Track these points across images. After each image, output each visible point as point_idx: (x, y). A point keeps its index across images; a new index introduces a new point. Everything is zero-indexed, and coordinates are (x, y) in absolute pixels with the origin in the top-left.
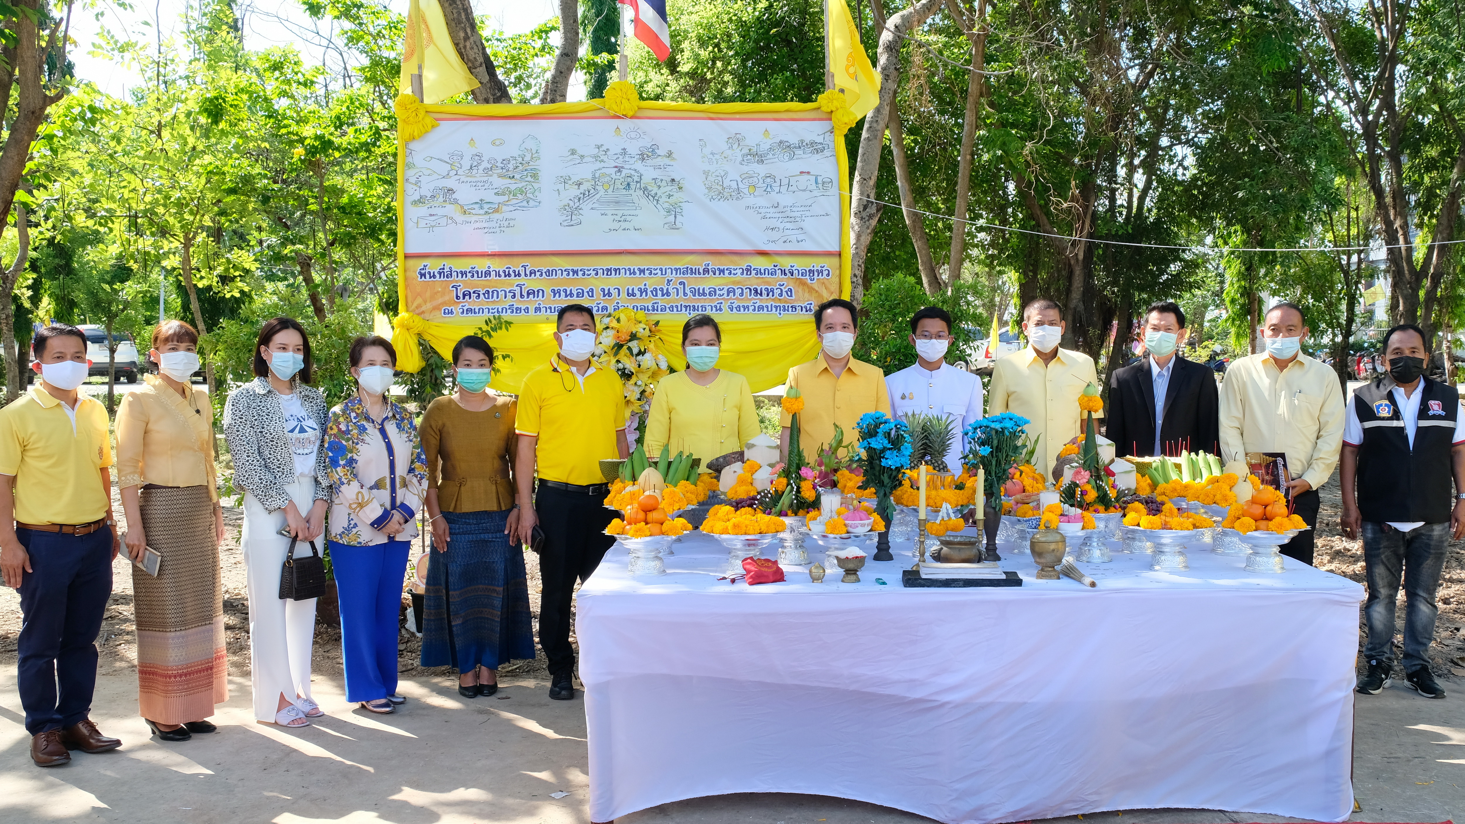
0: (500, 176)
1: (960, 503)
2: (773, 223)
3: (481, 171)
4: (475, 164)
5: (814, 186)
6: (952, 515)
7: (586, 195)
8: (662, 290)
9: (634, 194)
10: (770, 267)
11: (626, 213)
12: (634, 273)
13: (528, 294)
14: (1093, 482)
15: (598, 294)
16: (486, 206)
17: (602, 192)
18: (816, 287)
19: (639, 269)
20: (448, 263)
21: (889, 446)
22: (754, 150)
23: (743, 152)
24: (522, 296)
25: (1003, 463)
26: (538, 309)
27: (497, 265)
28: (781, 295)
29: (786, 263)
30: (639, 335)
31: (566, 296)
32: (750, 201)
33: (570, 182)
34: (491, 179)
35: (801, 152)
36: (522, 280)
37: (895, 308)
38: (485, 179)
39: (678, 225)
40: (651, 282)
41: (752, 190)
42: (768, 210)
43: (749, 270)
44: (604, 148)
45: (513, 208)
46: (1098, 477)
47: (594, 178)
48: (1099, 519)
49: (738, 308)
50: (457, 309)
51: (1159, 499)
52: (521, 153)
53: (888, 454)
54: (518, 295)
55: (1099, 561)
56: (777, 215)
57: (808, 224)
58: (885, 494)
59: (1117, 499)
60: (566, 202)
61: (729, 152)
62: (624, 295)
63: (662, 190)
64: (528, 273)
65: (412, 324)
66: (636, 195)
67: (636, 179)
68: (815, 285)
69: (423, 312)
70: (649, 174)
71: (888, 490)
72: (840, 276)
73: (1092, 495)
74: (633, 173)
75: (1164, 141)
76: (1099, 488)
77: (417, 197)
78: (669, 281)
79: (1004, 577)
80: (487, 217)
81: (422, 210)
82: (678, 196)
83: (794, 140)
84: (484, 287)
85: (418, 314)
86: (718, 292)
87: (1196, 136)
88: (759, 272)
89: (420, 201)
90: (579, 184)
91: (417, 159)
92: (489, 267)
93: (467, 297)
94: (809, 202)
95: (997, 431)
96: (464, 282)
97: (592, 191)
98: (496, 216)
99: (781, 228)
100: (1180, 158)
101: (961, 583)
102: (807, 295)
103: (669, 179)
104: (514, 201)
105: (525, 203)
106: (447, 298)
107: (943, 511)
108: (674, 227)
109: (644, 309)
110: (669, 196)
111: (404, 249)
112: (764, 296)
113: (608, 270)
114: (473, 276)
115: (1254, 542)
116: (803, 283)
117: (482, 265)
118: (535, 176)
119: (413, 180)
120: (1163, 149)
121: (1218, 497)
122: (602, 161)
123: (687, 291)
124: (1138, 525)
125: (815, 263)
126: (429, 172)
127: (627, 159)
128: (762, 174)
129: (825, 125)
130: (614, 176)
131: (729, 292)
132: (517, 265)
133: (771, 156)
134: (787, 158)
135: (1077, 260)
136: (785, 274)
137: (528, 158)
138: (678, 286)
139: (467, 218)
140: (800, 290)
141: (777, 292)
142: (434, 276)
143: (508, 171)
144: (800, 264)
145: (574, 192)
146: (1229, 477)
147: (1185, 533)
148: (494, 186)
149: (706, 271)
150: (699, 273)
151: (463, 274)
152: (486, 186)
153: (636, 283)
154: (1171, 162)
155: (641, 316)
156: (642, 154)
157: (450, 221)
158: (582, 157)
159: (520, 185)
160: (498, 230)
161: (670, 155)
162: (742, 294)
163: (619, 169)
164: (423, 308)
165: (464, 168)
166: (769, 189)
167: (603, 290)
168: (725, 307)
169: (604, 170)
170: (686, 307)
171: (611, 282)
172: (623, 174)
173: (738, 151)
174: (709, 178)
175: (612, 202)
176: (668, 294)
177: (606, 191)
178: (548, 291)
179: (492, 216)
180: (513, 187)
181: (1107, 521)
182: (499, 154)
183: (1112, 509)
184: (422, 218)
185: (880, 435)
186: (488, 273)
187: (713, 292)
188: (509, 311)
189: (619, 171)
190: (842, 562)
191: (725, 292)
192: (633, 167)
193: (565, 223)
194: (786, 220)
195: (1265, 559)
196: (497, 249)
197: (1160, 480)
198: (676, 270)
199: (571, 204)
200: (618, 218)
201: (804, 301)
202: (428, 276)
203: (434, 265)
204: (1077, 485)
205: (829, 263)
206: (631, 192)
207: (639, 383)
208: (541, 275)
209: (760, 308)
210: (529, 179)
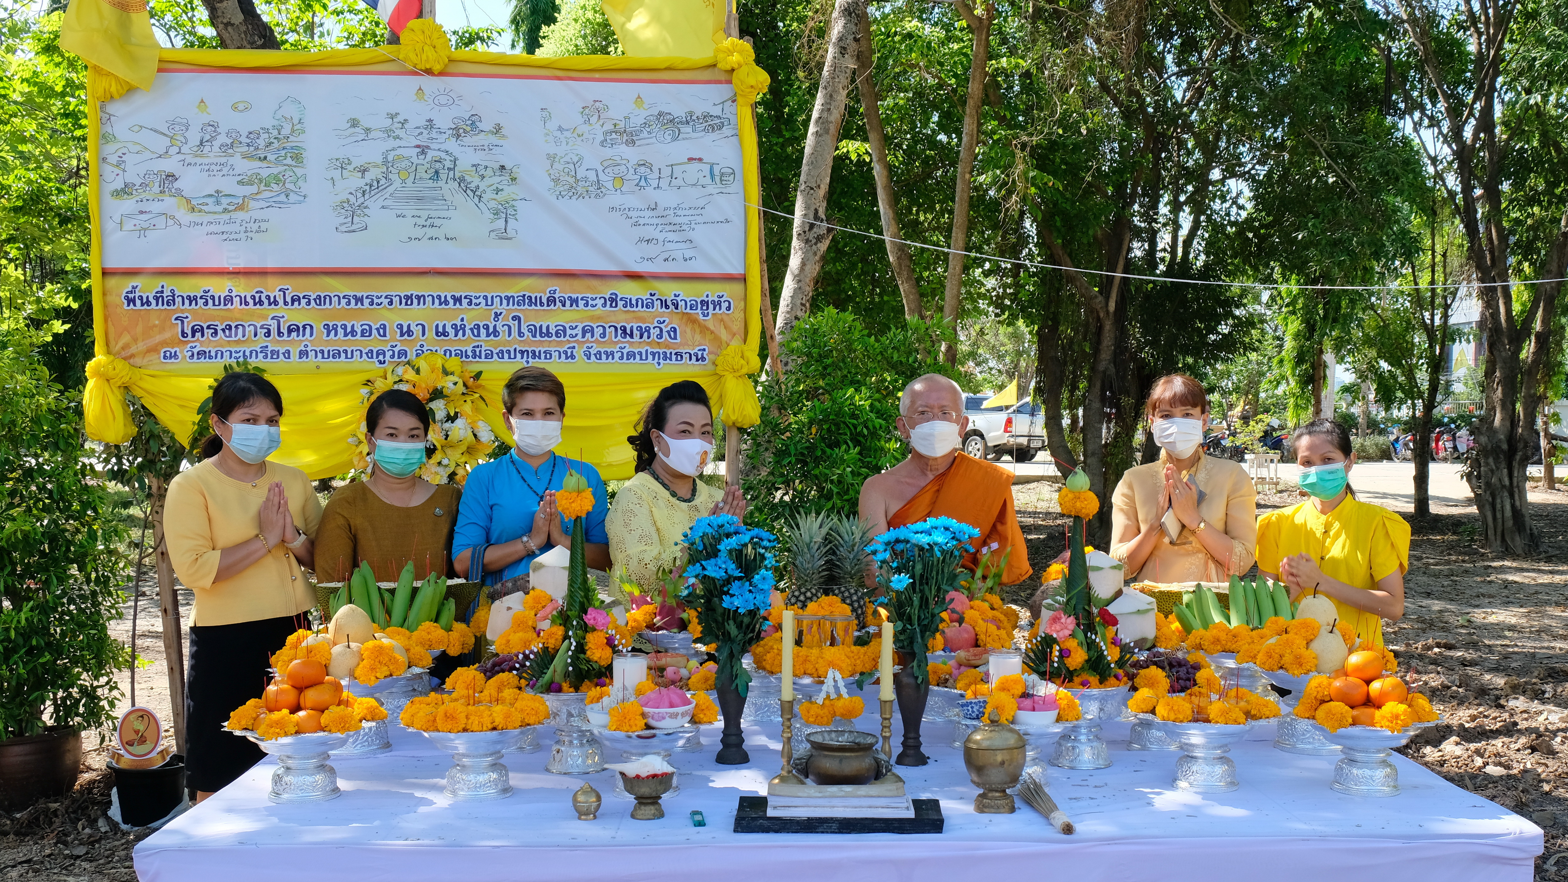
0: (245, 157)
1: (859, 669)
2: (650, 232)
3: (216, 148)
4: (207, 137)
5: (708, 180)
6: (844, 691)
7: (374, 187)
8: (487, 327)
9: (445, 187)
10: (645, 296)
11: (433, 214)
12: (446, 302)
13: (290, 331)
14: (1081, 636)
15: (393, 333)
16: (225, 201)
17: (397, 184)
18: (710, 325)
19: (453, 297)
20: (169, 284)
21: (737, 574)
22: (621, 125)
23: (606, 128)
24: (280, 333)
25: (932, 603)
26: (303, 354)
27: (241, 288)
28: (660, 336)
29: (668, 290)
30: (445, 391)
31: (346, 335)
32: (615, 199)
33: (350, 168)
34: (231, 161)
35: (689, 129)
36: (280, 310)
37: (827, 357)
38: (223, 160)
39: (511, 233)
40: (471, 316)
41: (618, 184)
42: (642, 214)
43: (613, 300)
44: (400, 118)
45: (264, 204)
46: (1090, 627)
47: (385, 162)
48: (1090, 698)
49: (598, 355)
50: (183, 352)
51: (1191, 658)
52: (276, 123)
53: (735, 587)
54: (274, 332)
55: (1091, 766)
56: (655, 221)
57: (699, 234)
58: (731, 655)
59: (1121, 663)
60: (344, 196)
61: (585, 128)
62: (431, 334)
63: (488, 181)
64: (289, 299)
65: (111, 373)
66: (449, 188)
67: (448, 164)
68: (710, 322)
69: (132, 356)
70: (467, 158)
71: (736, 648)
72: (745, 310)
73: (1078, 657)
74: (443, 155)
75: (1216, 174)
76: (1091, 645)
77: (119, 185)
78: (497, 315)
79: (911, 814)
80: (226, 216)
81: (128, 205)
82: (510, 191)
83: (679, 112)
84: (223, 319)
85: (125, 359)
86: (569, 332)
87: (1253, 168)
88: (628, 303)
89: (125, 191)
90: (363, 171)
91: (119, 129)
92: (230, 291)
93: (198, 335)
94: (701, 202)
95: (921, 549)
96: (194, 312)
97: (382, 182)
98: (240, 215)
99: (661, 239)
100: (1234, 195)
101: (835, 826)
102: (698, 337)
103: (497, 166)
104: (267, 194)
105: (282, 198)
106: (167, 335)
107: (829, 682)
108: (504, 236)
109: (461, 354)
110: (498, 191)
111: (102, 261)
112: (636, 338)
113: (408, 298)
114: (206, 303)
115: (1349, 743)
116: (693, 321)
117: (219, 287)
118: (298, 158)
119: (113, 159)
120: (1213, 183)
121: (1288, 659)
122: (398, 137)
123: (524, 329)
124: (1153, 712)
125: (711, 291)
126: (138, 148)
127: (434, 135)
128: (634, 161)
129: (723, 91)
130: (415, 160)
131: (584, 332)
132: (273, 287)
133: (645, 134)
134: (669, 138)
135: (1108, 312)
136: (667, 307)
137: (286, 131)
138: (511, 323)
139: (195, 217)
140: (688, 330)
141: (655, 332)
142: (148, 303)
143: (257, 149)
144: (687, 292)
145: (356, 182)
146: (1306, 625)
147: (1232, 728)
148: (236, 172)
149: (551, 301)
150: (542, 304)
151: (192, 300)
152: (225, 171)
153: (448, 318)
154: (1223, 199)
155: (453, 364)
156: (457, 129)
157: (170, 222)
158: (368, 130)
159: (275, 171)
160: (243, 235)
161: (498, 130)
162: (604, 335)
163: (423, 150)
164: (133, 350)
165: (190, 145)
166: (643, 183)
167: (401, 327)
168: (579, 352)
169: (400, 151)
170: (522, 352)
171: (413, 315)
172: (429, 158)
173: (598, 126)
174: (556, 165)
175: (412, 198)
176: (495, 333)
177: (404, 181)
178: (318, 326)
179: (234, 215)
180: (264, 173)
181: (1103, 700)
182: (244, 124)
183: (1113, 680)
184: (129, 216)
185: (723, 555)
186: (229, 300)
187: (562, 331)
188: (261, 355)
189: (423, 152)
190: (631, 783)
191: (579, 331)
192: (443, 147)
193: (343, 228)
194: (668, 228)
195: (1367, 772)
196: (241, 263)
197: (1196, 623)
198: (508, 298)
199: (352, 199)
200: (421, 221)
201: (694, 346)
202: (138, 302)
203: (147, 287)
204: (1055, 641)
205: (728, 291)
206: (440, 183)
207: (445, 462)
208: (309, 303)
209: (631, 355)
210: (289, 161)
